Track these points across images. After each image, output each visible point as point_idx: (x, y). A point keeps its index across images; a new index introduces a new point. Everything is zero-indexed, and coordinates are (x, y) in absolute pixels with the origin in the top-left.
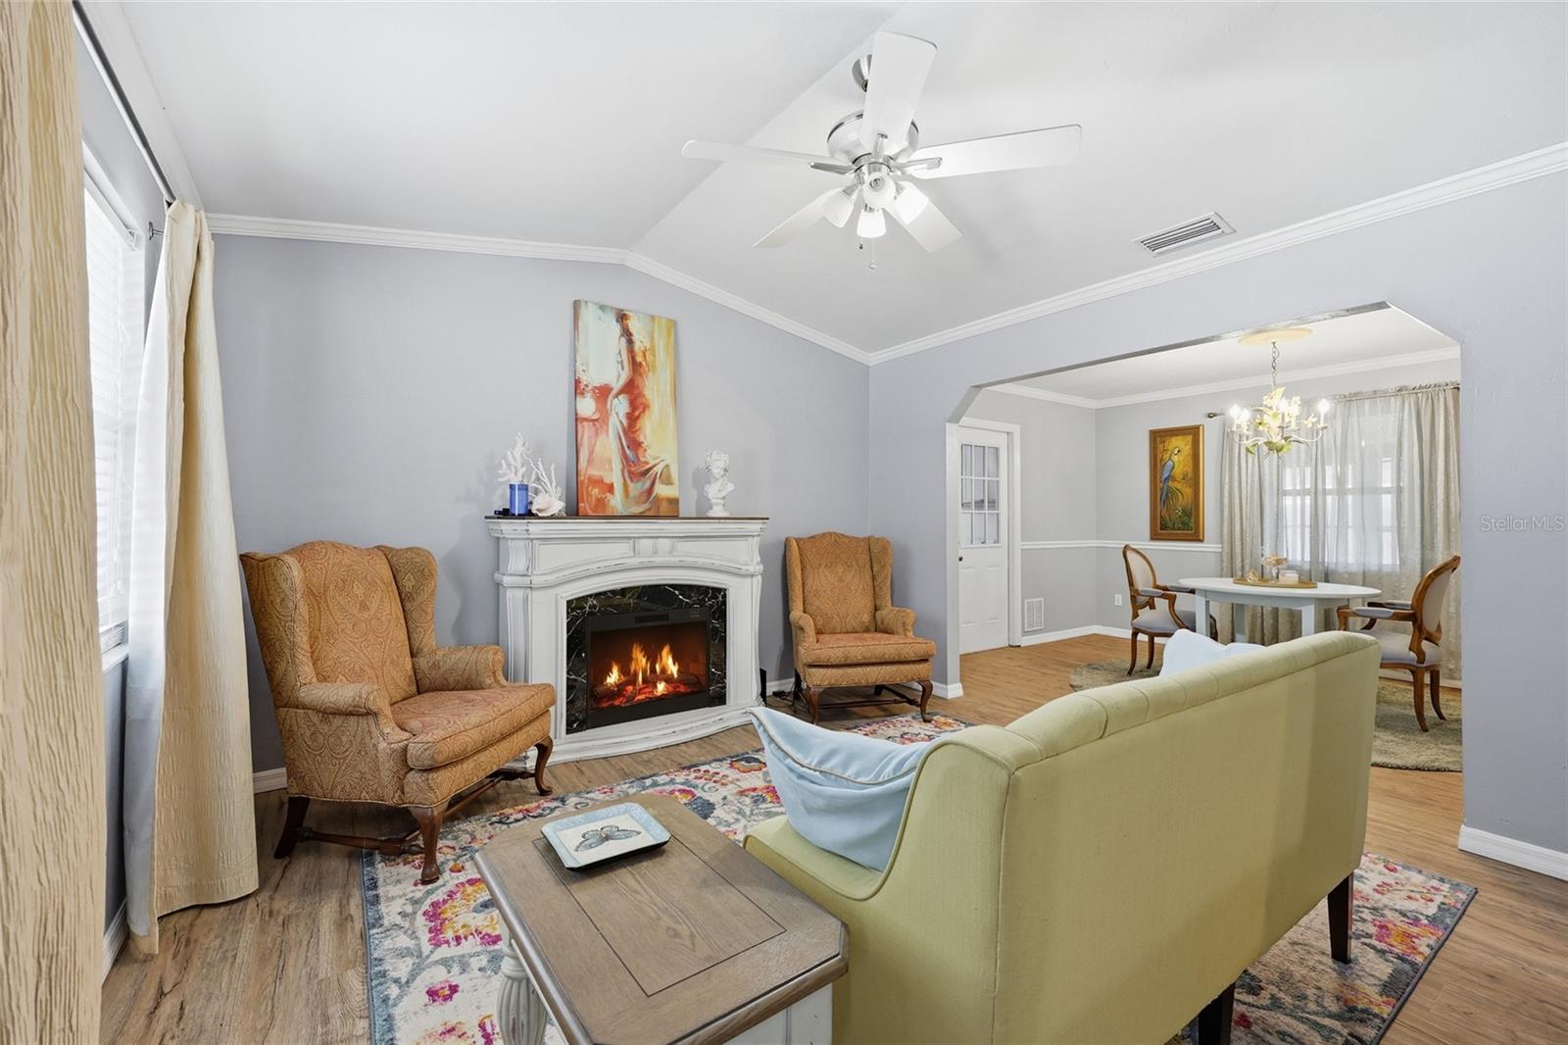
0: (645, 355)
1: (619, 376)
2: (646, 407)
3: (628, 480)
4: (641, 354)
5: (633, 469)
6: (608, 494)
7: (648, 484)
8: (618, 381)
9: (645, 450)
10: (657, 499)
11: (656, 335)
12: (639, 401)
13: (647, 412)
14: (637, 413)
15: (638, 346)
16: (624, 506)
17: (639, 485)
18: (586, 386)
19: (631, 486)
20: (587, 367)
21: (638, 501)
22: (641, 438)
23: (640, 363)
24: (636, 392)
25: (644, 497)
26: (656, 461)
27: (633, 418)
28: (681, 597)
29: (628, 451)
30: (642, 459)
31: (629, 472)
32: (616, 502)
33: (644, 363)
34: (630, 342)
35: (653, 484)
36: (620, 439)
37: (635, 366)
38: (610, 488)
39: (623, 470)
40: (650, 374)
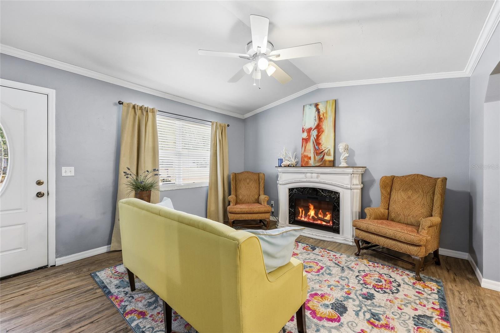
0: (323, 115)
1: (315, 124)
2: (323, 131)
3: (316, 155)
4: (322, 115)
5: (317, 152)
6: (309, 160)
7: (322, 156)
8: (314, 125)
9: (322, 145)
10: (325, 161)
11: (328, 107)
12: (321, 130)
13: (323, 133)
14: (320, 134)
15: (321, 112)
16: (313, 163)
17: (319, 156)
18: (305, 129)
19: (316, 157)
20: (305, 124)
21: (318, 161)
22: (321, 142)
23: (322, 118)
24: (320, 127)
25: (320, 161)
26: (325, 149)
27: (318, 136)
28: (322, 193)
29: (316, 146)
30: (320, 148)
31: (316, 153)
32: (312, 162)
33: (323, 118)
34: (319, 112)
35: (324, 156)
36: (314, 143)
37: (320, 119)
38: (310, 158)
39: (314, 152)
40: (325, 121)
